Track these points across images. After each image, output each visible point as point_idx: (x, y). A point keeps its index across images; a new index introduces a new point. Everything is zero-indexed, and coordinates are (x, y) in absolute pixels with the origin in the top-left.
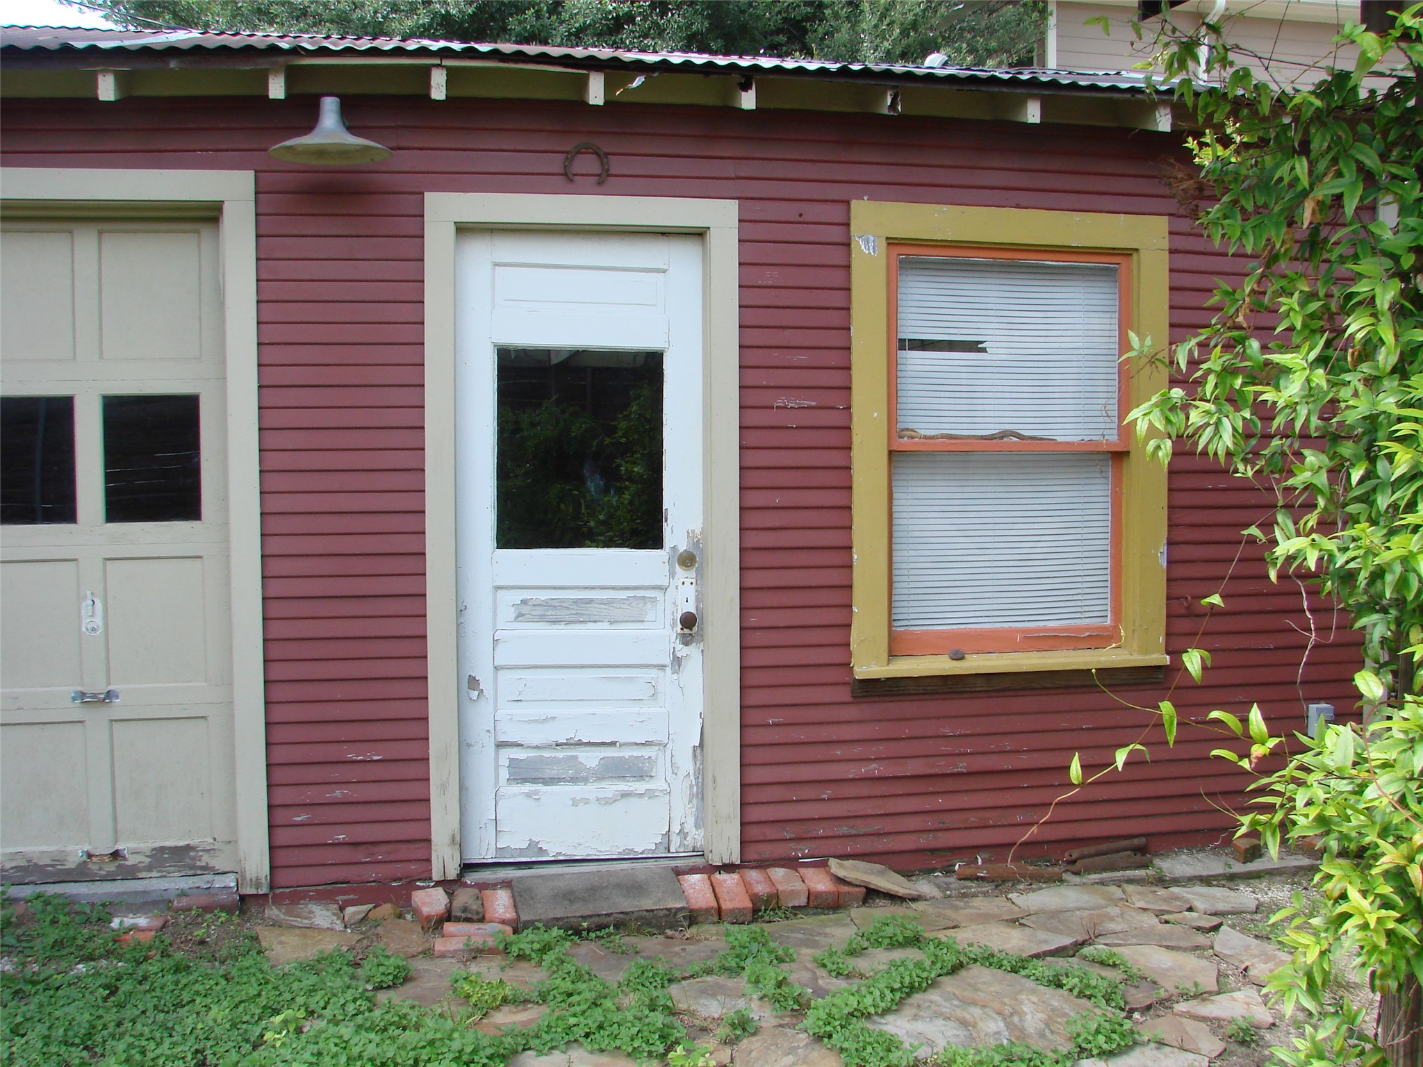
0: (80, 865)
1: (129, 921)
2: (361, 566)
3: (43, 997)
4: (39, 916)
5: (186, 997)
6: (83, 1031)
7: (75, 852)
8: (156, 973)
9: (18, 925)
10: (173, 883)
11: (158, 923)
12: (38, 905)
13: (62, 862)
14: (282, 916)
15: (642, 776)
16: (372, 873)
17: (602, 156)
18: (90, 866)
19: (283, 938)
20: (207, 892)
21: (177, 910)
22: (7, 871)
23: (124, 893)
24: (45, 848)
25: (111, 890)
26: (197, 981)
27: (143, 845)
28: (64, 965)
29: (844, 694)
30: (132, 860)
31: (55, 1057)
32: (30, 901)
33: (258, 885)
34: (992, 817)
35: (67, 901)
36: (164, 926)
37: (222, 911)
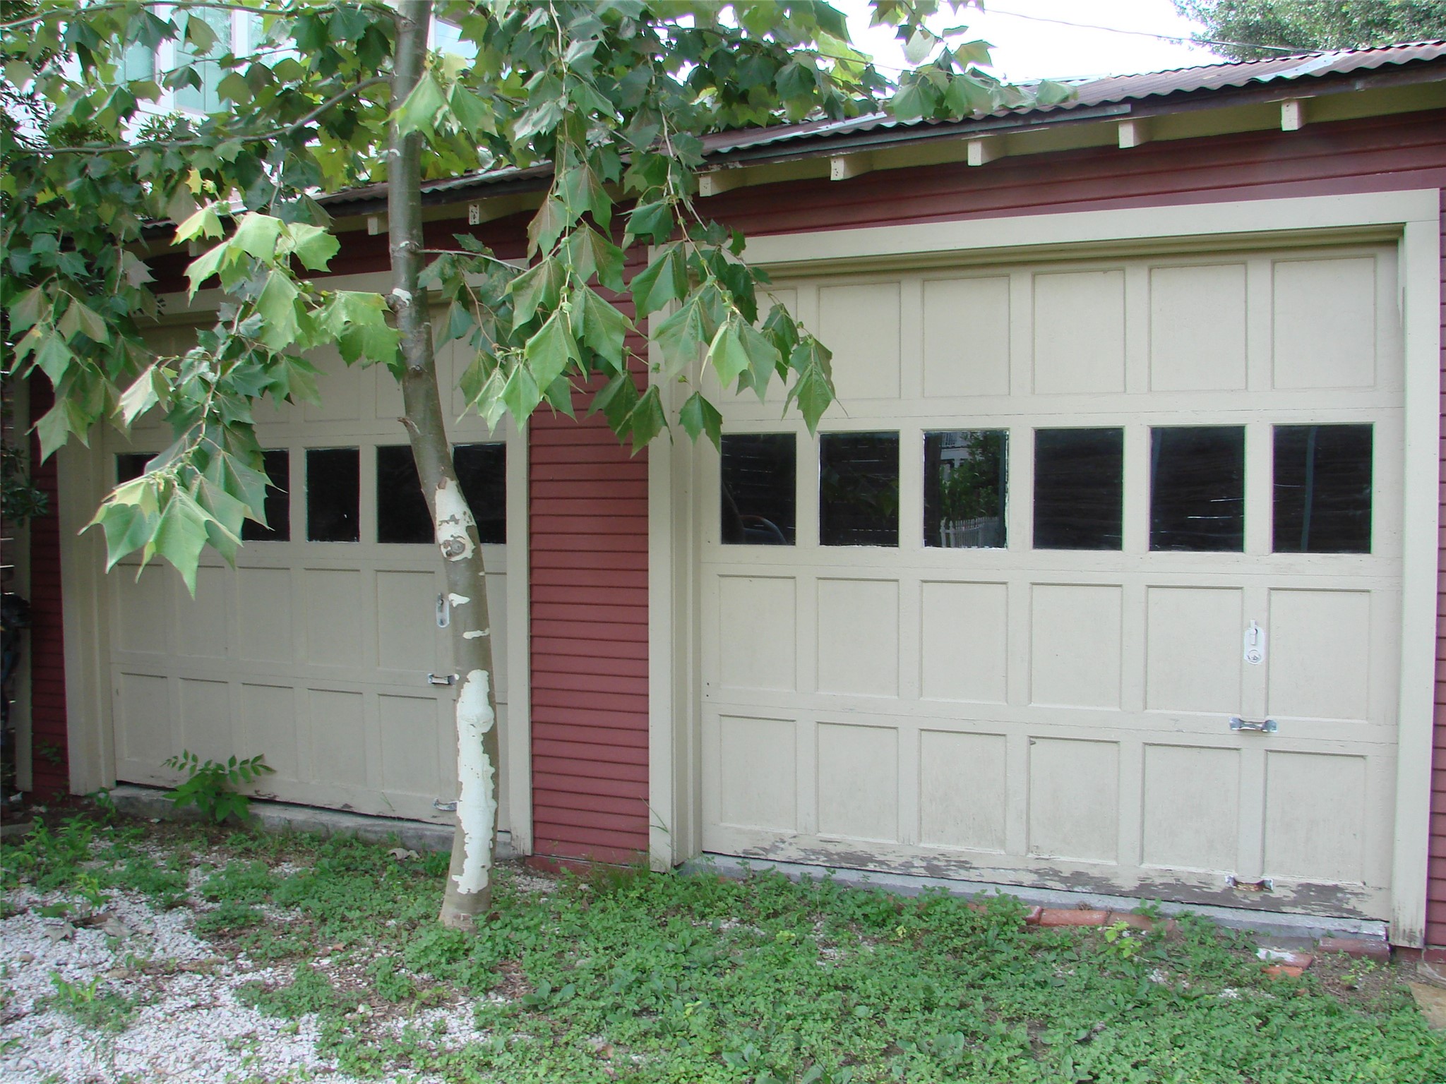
0: (1225, 890)
1: (1275, 954)
3: (1199, 1015)
4: (1187, 935)
5: (1341, 1042)
6: (1240, 1056)
7: (1221, 877)
8: (1307, 1012)
9: (1168, 940)
10: (1320, 923)
11: (1304, 961)
12: (1186, 924)
13: (1208, 885)
14: (1437, 976)
18: (1236, 893)
19: (1439, 1000)
20: (1354, 936)
21: (1322, 950)
22: (1156, 886)
23: (1268, 925)
24: (1193, 869)
25: (1255, 920)
26: (1351, 1028)
27: (1289, 879)
28: (1213, 986)
30: (1277, 893)
31: (1214, 1075)
32: (1177, 919)
33: (1411, 938)
35: (1212, 924)
36: (1311, 965)
37: (1370, 959)
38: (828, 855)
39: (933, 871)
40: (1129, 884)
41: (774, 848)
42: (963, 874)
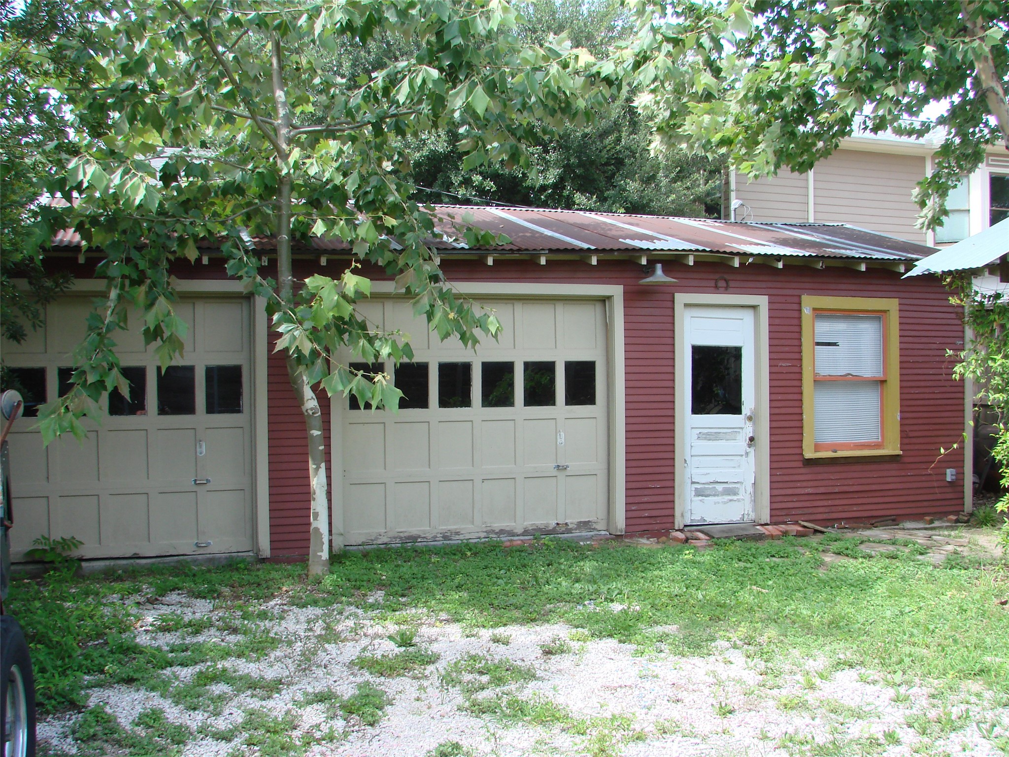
0: (554, 527)
2: (655, 420)
7: (553, 523)
10: (588, 533)
13: (548, 527)
14: (628, 543)
15: (735, 494)
16: (656, 527)
17: (726, 281)
18: (557, 528)
20: (601, 535)
21: (597, 540)
22: (530, 530)
23: (567, 538)
24: (542, 522)
27: (575, 521)
29: (800, 464)
30: (570, 526)
33: (622, 531)
34: (846, 508)
37: (611, 540)
38: (401, 538)
39: (445, 538)
40: (520, 530)
41: (376, 539)
42: (457, 537)
